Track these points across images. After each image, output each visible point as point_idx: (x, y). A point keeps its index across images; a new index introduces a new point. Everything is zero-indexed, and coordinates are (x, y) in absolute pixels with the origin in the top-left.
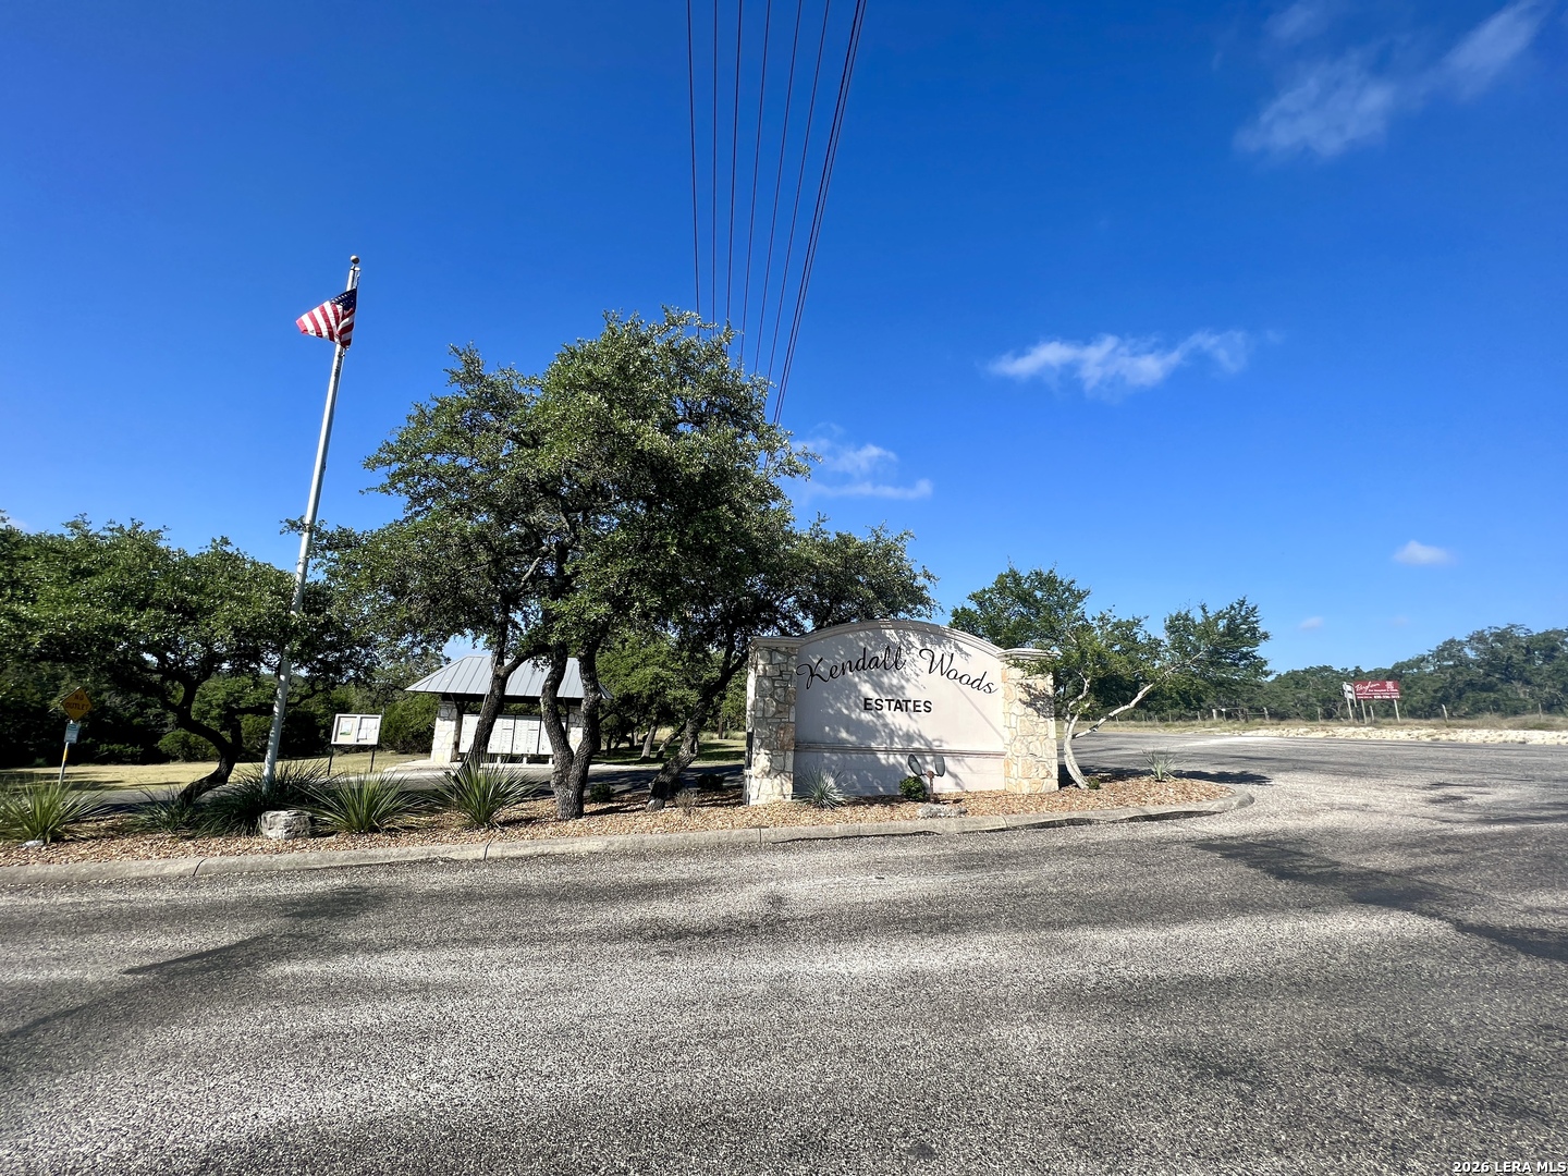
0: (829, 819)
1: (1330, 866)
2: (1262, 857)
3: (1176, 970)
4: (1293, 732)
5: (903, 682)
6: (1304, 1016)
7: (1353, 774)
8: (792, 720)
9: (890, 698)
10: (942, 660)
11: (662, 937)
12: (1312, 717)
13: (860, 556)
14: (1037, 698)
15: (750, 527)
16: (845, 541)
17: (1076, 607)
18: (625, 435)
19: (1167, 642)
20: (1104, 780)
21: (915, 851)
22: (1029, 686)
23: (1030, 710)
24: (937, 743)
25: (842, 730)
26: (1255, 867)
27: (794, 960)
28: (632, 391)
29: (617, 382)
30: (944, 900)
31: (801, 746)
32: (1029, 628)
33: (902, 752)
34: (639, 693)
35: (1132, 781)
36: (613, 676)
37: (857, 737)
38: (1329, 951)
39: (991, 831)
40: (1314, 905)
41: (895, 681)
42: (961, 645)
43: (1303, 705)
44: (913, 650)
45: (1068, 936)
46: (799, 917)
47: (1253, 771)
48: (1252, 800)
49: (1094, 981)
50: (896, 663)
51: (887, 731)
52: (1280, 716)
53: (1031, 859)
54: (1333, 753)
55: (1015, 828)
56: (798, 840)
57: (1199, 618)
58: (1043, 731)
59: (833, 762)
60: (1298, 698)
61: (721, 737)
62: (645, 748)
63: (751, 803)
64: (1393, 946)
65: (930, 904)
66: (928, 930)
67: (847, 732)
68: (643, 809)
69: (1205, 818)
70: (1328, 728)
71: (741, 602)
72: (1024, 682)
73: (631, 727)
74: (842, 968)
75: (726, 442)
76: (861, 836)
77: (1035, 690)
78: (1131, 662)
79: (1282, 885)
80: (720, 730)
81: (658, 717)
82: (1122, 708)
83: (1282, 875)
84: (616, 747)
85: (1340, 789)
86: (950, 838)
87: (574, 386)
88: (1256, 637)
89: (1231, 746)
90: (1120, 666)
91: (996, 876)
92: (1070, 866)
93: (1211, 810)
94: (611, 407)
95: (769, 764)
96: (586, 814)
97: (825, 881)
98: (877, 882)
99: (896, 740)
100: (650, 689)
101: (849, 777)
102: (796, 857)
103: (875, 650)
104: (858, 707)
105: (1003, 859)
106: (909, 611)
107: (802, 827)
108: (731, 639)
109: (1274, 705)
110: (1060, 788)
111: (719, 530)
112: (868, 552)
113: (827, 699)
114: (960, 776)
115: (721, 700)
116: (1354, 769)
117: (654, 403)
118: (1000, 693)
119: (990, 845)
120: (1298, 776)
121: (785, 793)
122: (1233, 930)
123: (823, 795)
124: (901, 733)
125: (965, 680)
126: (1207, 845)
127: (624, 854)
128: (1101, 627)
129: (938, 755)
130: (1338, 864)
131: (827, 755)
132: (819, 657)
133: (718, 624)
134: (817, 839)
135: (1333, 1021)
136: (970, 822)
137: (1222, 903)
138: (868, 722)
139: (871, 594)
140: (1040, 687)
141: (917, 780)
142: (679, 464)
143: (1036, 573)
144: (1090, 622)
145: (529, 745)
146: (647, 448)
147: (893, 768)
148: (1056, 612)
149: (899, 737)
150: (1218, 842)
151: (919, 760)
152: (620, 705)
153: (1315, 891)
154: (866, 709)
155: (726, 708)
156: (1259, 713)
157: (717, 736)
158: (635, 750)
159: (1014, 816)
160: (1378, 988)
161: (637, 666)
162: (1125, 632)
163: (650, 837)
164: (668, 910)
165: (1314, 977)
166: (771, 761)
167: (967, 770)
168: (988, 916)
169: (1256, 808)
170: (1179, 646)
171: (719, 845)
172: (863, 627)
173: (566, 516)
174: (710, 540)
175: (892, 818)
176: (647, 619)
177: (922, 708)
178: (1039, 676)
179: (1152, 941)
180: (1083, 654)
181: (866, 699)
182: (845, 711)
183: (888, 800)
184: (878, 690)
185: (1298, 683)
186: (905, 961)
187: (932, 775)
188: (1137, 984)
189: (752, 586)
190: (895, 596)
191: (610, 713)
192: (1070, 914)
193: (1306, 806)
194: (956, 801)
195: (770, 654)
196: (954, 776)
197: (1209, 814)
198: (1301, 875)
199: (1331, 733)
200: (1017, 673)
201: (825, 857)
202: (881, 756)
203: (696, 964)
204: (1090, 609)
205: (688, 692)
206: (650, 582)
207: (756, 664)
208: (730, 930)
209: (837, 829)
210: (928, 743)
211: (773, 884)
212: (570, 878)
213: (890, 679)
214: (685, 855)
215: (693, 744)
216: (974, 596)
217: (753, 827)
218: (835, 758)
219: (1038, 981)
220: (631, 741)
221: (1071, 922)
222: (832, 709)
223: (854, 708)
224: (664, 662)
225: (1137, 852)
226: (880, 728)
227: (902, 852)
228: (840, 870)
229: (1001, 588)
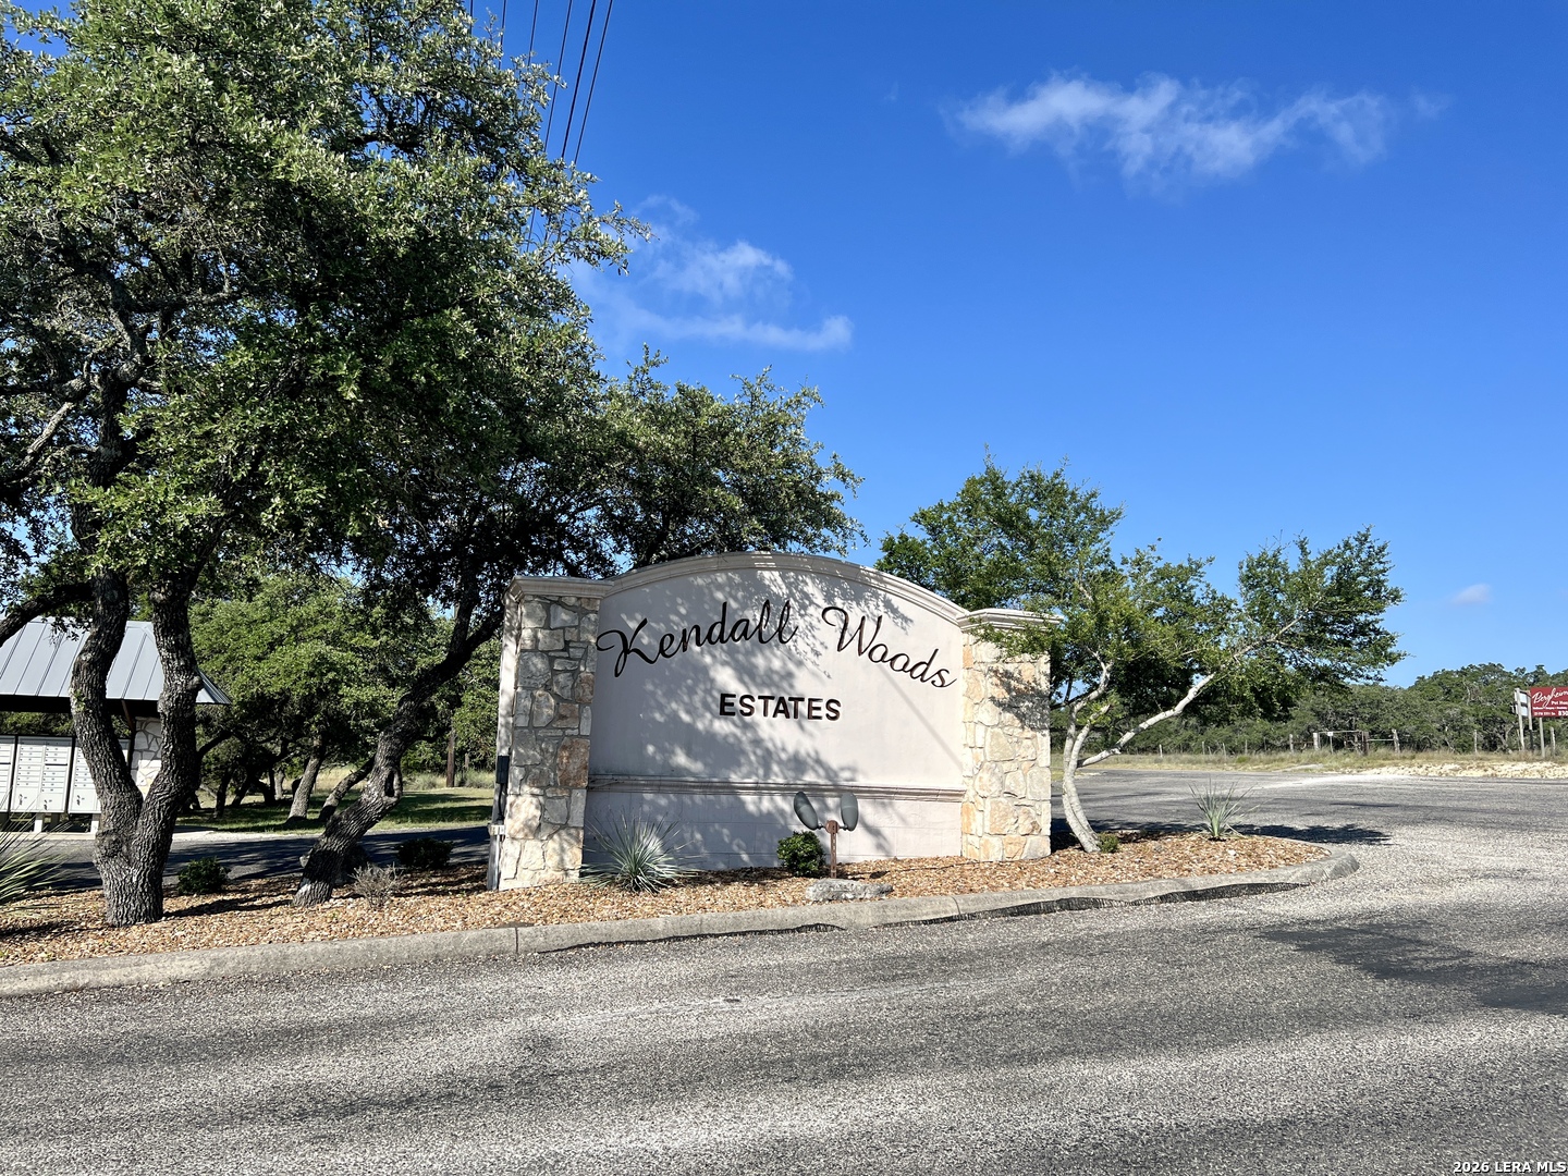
0: (646, 909)
1: (1457, 958)
2: (1359, 948)
3: (1206, 1114)
4: (1434, 770)
5: (791, 666)
6: (1387, 1165)
7: (1512, 827)
8: (586, 731)
9: (767, 693)
10: (861, 627)
11: (316, 1113)
12: (1465, 747)
13: (719, 432)
14: (1021, 695)
15: (508, 357)
16: (694, 402)
17: (1095, 540)
18: (249, 147)
19: (1241, 603)
20: (1126, 839)
21: (799, 955)
22: (1008, 675)
23: (1008, 716)
24: (846, 774)
25: (679, 751)
26: (1347, 962)
27: (566, 1135)
28: (266, 61)
29: (232, 38)
30: (842, 1030)
31: (598, 782)
32: (1016, 573)
33: (784, 790)
34: (285, 696)
35: (1171, 841)
36: (230, 660)
37: (706, 765)
38: (1438, 1075)
39: (931, 922)
40: (1426, 1013)
41: (777, 664)
42: (896, 601)
43: (1453, 728)
44: (811, 610)
45: (1042, 1073)
46: (581, 1069)
47: (1363, 824)
48: (1355, 866)
49: (1077, 1137)
50: (780, 631)
51: (759, 752)
52: (1416, 745)
53: (994, 962)
54: (1488, 796)
55: (973, 916)
56: (587, 946)
57: (1293, 564)
58: (1030, 753)
59: (658, 809)
60: (1447, 717)
61: (451, 783)
62: (296, 800)
63: (503, 886)
64: (1527, 1063)
65: (816, 1036)
66: (810, 1076)
67: (689, 754)
68: (287, 902)
69: (1280, 895)
70: (1486, 763)
71: (492, 515)
72: (1001, 667)
73: (268, 763)
74: (654, 1142)
75: (461, 183)
76: (704, 936)
77: (1018, 680)
78: (1180, 636)
79: (1382, 987)
80: (450, 769)
81: (324, 742)
82: (1161, 716)
83: (1384, 972)
84: (236, 802)
85: (1489, 849)
86: (862, 934)
87: (137, 38)
88: (1381, 596)
89: (1335, 788)
90: (1161, 642)
91: (932, 992)
92: (1059, 969)
93: (1290, 881)
94: (220, 88)
95: (538, 813)
96: (168, 915)
97: (633, 1009)
98: (727, 1007)
99: (775, 768)
100: (308, 687)
101: (687, 835)
102: (581, 974)
103: (744, 607)
104: (707, 707)
105: (948, 963)
106: (807, 541)
107: (597, 924)
108: (471, 585)
109: (1410, 728)
110: (1053, 851)
111: (446, 357)
112: (735, 424)
113: (653, 694)
114: (886, 832)
115: (451, 707)
116: (1513, 819)
117: (313, 91)
118: (961, 686)
119: (929, 943)
120: (1431, 831)
121: (569, 866)
122: (1301, 1053)
123: (639, 866)
124: (784, 756)
125: (899, 663)
126: (1278, 933)
127: (247, 981)
128: (1135, 577)
129: (850, 794)
130: (1469, 954)
131: (648, 796)
132: (640, 618)
133: (447, 556)
134: (624, 943)
135: (1428, 1170)
136: (895, 909)
137: (1290, 1016)
138: (726, 737)
139: (739, 504)
140: (1027, 677)
141: (809, 838)
142: (364, 219)
143: (1032, 477)
144: (1118, 565)
145: (47, 795)
146: (295, 179)
147: (767, 820)
148: (1061, 547)
149: (780, 762)
150: (1296, 928)
151: (815, 805)
152: (244, 719)
153: (1429, 994)
154: (723, 712)
155: (461, 724)
156: (1385, 739)
157: (445, 780)
158: (274, 807)
159: (972, 896)
160: (1496, 1120)
161: (280, 641)
162: (1175, 585)
163: (299, 948)
164: (328, 1069)
165: (1410, 1113)
166: (542, 808)
167: (897, 821)
168: (914, 1050)
169: (1359, 879)
170: (1262, 611)
171: (437, 959)
172: (724, 565)
173: (123, 317)
174: (428, 376)
175: (761, 904)
176: (297, 532)
177: (824, 712)
178: (1027, 656)
179: (1176, 1074)
180: (1102, 621)
181: (724, 696)
182: (685, 717)
183: (756, 875)
184: (746, 679)
185: (1449, 692)
186: (766, 1125)
187: (834, 828)
188: (1145, 1137)
189: (515, 482)
190: (783, 511)
191: (224, 735)
192: (1050, 1039)
193: (1435, 874)
194: (875, 875)
195: (547, 608)
196: (874, 832)
197: (1286, 887)
198: (1413, 971)
199: (1490, 772)
200: (988, 651)
201: (635, 971)
202: (749, 800)
203: (381, 1152)
204: (1119, 544)
205: (384, 690)
206: (304, 456)
207: (520, 629)
208: (450, 1095)
209: (661, 924)
210: (830, 773)
211: (535, 1019)
212: (131, 1026)
213: (768, 660)
214: (369, 978)
215: (390, 779)
216: (923, 515)
217: (504, 925)
218: (663, 801)
219: (986, 1142)
220: (269, 792)
221: (1049, 1053)
222: (662, 713)
223: (701, 710)
224: (338, 634)
225: (1165, 948)
226: (748, 748)
227: (774, 959)
228: (664, 990)
229: (971, 503)
